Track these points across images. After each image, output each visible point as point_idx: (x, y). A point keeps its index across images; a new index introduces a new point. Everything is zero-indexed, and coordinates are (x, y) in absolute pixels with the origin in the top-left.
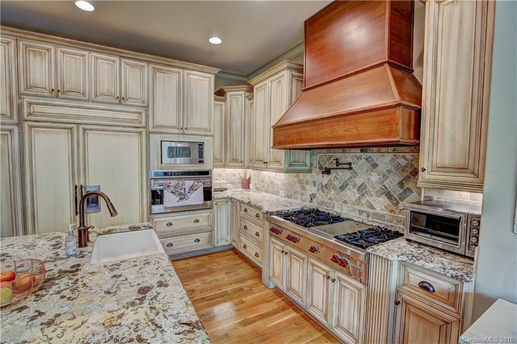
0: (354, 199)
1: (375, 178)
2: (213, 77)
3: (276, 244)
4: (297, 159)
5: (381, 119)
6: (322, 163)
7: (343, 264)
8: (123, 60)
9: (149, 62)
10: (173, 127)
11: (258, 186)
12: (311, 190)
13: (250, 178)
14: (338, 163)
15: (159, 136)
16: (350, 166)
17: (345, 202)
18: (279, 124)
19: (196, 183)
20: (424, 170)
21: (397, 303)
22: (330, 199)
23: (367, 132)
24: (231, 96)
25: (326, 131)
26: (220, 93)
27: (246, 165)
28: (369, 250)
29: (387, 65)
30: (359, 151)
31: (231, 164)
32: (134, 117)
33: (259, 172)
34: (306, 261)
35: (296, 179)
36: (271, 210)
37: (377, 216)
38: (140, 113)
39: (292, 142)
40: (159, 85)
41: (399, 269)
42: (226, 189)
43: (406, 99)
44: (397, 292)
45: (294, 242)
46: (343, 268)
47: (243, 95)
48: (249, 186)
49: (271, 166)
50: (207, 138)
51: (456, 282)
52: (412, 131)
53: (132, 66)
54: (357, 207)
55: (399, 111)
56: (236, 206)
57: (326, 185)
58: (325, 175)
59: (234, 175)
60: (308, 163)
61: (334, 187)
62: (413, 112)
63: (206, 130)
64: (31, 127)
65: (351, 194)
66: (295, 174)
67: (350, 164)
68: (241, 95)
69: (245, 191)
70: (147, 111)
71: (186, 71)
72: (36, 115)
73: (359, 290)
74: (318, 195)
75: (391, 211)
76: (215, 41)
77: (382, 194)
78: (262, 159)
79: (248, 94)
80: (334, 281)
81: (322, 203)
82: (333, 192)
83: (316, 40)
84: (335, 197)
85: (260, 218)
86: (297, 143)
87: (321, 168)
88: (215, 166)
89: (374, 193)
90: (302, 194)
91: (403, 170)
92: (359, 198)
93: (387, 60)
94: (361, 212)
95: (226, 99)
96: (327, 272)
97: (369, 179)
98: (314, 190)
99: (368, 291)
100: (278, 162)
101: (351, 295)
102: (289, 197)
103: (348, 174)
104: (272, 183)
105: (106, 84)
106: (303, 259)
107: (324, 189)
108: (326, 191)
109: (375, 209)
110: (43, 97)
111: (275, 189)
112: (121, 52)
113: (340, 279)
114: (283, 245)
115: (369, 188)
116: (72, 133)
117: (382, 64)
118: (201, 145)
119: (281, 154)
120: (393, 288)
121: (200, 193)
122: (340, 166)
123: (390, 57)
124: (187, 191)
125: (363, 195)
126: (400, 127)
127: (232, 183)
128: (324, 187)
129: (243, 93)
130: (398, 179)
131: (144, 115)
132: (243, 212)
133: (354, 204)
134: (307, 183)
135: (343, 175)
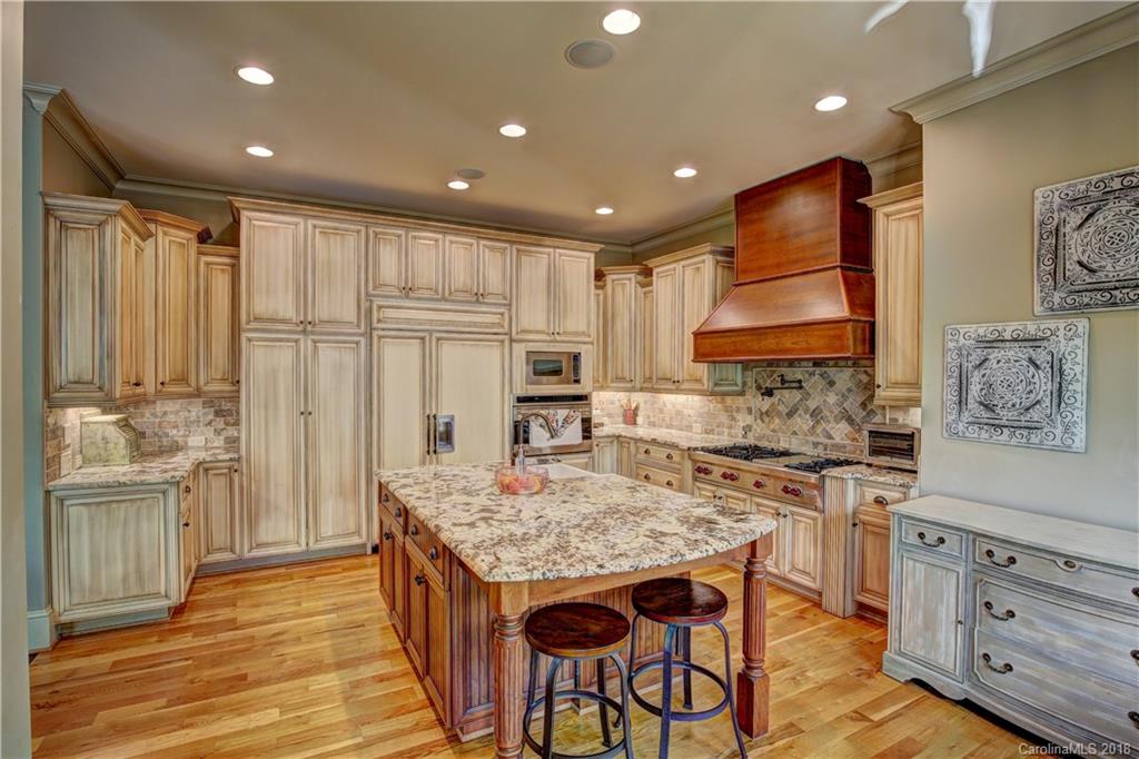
0: (806, 428)
1: (832, 399)
2: (592, 256)
3: (704, 489)
4: (724, 376)
5: (832, 333)
6: (761, 381)
7: (795, 493)
8: (482, 242)
9: (512, 242)
10: (542, 332)
11: (653, 420)
12: (744, 419)
13: (637, 408)
14: (783, 381)
15: (523, 344)
16: (799, 385)
17: (795, 433)
18: (703, 329)
19: (572, 413)
20: (879, 386)
21: (854, 525)
22: (774, 431)
23: (818, 346)
24: (613, 281)
25: (770, 342)
26: (599, 276)
27: (638, 386)
28: (824, 472)
29: (839, 269)
30: (811, 364)
31: (613, 385)
32: (495, 319)
33: (654, 397)
34: (748, 501)
35: (719, 405)
36: (694, 446)
37: (837, 447)
38: (502, 314)
39: (724, 354)
40: (525, 274)
41: (855, 490)
42: (602, 425)
43: (859, 311)
44: (854, 513)
45: (733, 480)
46: (796, 498)
47: (633, 281)
48: (635, 421)
49: (686, 386)
50: (586, 346)
51: (905, 490)
52: (867, 346)
53: (492, 249)
54: (811, 439)
55: (849, 327)
56: (628, 448)
57: (767, 412)
58: (766, 398)
59: (612, 403)
60: (739, 382)
61: (779, 414)
62: (867, 325)
63: (583, 333)
64: (380, 337)
65: (802, 422)
66: (719, 398)
67: (800, 381)
68: (630, 279)
69: (631, 427)
70: (510, 310)
71: (558, 250)
72: (386, 322)
73: (814, 519)
74: (755, 427)
75: (854, 439)
76: (604, 211)
77: (842, 419)
78: (669, 376)
79: (640, 278)
80: (785, 516)
81: (760, 438)
82: (777, 421)
83: (752, 222)
84: (780, 428)
85: (674, 459)
86: (730, 355)
87: (759, 388)
88: (595, 389)
89: (831, 419)
90: (730, 427)
91: (865, 388)
92: (813, 427)
93: (838, 264)
94: (816, 445)
95: (605, 285)
96: (777, 509)
97: (825, 401)
98: (749, 420)
99: (824, 520)
100: (699, 381)
101: (806, 529)
102: (708, 433)
103: (797, 395)
104: (679, 413)
105: (460, 277)
106: (744, 500)
107: (765, 418)
108: (767, 420)
109: (833, 438)
110: (392, 297)
111: (685, 423)
112: (478, 232)
113: (793, 513)
114: (714, 488)
115: (826, 413)
116: (424, 343)
117: (834, 268)
118: (576, 357)
119: (702, 369)
120: (850, 510)
121: (577, 427)
122: (786, 385)
123: (843, 260)
124: (560, 424)
125: (818, 422)
126: (851, 342)
127: (610, 415)
128: (764, 415)
129: (632, 275)
130: (860, 399)
131: (506, 316)
132: (642, 456)
133: (806, 435)
134: (738, 410)
135: (790, 397)
